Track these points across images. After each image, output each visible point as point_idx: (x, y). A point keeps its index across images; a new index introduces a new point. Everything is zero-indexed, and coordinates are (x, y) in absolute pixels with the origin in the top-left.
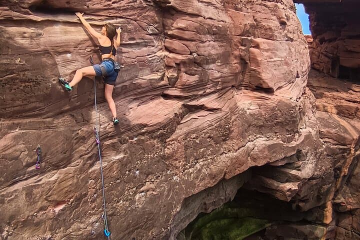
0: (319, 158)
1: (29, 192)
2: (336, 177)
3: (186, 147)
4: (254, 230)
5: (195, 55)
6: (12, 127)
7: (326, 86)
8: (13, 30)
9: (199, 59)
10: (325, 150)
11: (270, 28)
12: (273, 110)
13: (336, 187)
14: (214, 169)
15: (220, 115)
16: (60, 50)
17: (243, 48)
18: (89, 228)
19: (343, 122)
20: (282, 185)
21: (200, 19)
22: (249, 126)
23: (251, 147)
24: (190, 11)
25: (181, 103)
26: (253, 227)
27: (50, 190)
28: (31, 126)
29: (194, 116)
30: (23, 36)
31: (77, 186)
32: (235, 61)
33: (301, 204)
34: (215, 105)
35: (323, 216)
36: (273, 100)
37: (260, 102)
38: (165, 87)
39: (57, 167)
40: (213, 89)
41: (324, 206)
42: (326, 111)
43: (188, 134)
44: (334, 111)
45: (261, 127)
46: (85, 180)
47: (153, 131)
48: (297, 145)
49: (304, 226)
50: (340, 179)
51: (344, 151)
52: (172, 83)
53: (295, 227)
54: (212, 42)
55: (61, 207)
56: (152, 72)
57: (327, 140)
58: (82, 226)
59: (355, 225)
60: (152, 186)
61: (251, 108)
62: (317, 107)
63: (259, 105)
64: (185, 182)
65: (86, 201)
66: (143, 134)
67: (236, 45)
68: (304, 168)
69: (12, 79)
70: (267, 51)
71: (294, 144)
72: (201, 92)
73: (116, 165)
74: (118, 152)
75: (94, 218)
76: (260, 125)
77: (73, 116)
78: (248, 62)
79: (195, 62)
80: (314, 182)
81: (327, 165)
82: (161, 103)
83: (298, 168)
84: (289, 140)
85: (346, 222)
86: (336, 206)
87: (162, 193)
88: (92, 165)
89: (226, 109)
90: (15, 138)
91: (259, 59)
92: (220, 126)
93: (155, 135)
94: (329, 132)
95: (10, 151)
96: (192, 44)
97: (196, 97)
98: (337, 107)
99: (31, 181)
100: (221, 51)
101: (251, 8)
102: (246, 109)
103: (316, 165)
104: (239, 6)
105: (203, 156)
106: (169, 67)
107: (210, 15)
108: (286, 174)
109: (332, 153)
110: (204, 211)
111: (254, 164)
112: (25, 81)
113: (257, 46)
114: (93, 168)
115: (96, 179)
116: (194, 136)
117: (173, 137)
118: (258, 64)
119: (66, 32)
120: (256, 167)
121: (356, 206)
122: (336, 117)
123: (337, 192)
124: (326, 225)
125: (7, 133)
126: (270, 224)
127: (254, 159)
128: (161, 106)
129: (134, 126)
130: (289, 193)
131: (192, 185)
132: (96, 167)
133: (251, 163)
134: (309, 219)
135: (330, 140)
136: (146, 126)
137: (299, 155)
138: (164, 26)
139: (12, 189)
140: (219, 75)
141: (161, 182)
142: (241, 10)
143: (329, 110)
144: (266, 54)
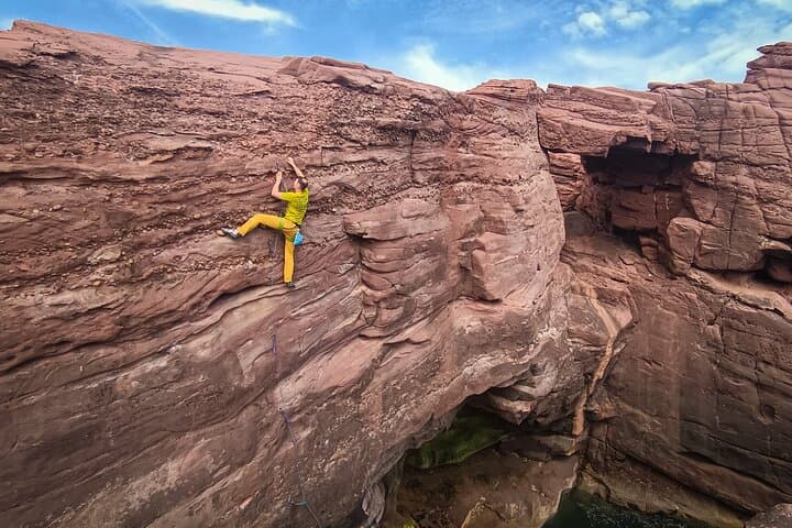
0: (561, 367)
1: (216, 498)
2: (588, 382)
3: (385, 397)
4: (484, 444)
5: (398, 287)
6: (196, 440)
7: (591, 251)
8: (194, 344)
9: (403, 290)
10: (572, 354)
11: (501, 221)
12: (499, 324)
13: (588, 392)
14: (418, 413)
15: (428, 348)
16: (241, 342)
17: (463, 254)
18: (275, 515)
19: (601, 311)
20: (511, 404)
21: (406, 240)
22: (468, 348)
23: (470, 373)
24: (392, 236)
25: (381, 343)
26: (485, 440)
27: (236, 489)
28: (216, 433)
29: (396, 354)
30: (203, 347)
31: (263, 477)
32: (453, 272)
33: (539, 420)
34: (423, 336)
35: (572, 426)
36: (499, 312)
37: (483, 316)
38: (363, 327)
39: (242, 464)
40: (422, 316)
41: (573, 415)
42: (584, 295)
43: (386, 383)
44: (594, 294)
45: (484, 345)
46: (271, 469)
47: (345, 392)
48: (531, 360)
49: (549, 438)
50: (593, 385)
51: (597, 353)
52: (371, 322)
53: (537, 438)
54: (421, 261)
55: (247, 502)
56: (346, 317)
57: (577, 340)
58: (268, 515)
59: (610, 436)
60: (344, 452)
61: (472, 324)
62: (573, 289)
63: (482, 320)
64: (383, 436)
65: (273, 489)
66: (334, 397)
67: (453, 253)
68: (540, 383)
69: (197, 396)
70: (495, 251)
71: (527, 358)
72: (407, 324)
73: (303, 444)
74: (306, 427)
75: (279, 505)
76: (483, 343)
77: (257, 405)
78: (470, 268)
79: (399, 294)
80: (555, 395)
81: (574, 372)
82: (357, 347)
83: (532, 385)
84: (521, 355)
85: (601, 431)
86: (588, 414)
87: (354, 458)
88: (277, 450)
89: (437, 338)
90: (202, 451)
91: (483, 266)
92: (427, 362)
93: (347, 394)
94: (579, 330)
95: (197, 465)
96: (393, 276)
97: (399, 332)
98: (598, 290)
99: (217, 487)
100: (433, 267)
101: (478, 197)
102: (465, 327)
103: (558, 377)
104: (462, 198)
105: (405, 401)
106: (366, 305)
107: (419, 230)
108: (517, 391)
109: (580, 357)
110: (412, 447)
111: (472, 393)
112: (208, 395)
113: (482, 248)
114: (279, 453)
115: (282, 464)
116: (394, 382)
117: (370, 388)
118: (481, 272)
119: (247, 316)
120: (475, 395)
121: (613, 414)
122: (594, 302)
123: (590, 397)
124: (575, 436)
125: (193, 447)
126: (506, 436)
127: (472, 387)
128: (357, 352)
129: (324, 392)
130: (518, 416)
131: (392, 436)
132: (283, 451)
133: (468, 392)
134: (555, 429)
135: (580, 341)
136: (336, 387)
137: (534, 370)
138: (361, 256)
139: (200, 498)
140: (429, 298)
141: (354, 444)
142: (464, 202)
143: (588, 293)
144: (493, 255)
